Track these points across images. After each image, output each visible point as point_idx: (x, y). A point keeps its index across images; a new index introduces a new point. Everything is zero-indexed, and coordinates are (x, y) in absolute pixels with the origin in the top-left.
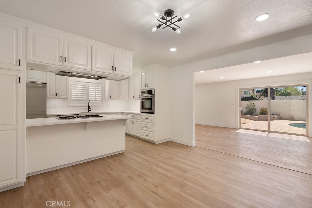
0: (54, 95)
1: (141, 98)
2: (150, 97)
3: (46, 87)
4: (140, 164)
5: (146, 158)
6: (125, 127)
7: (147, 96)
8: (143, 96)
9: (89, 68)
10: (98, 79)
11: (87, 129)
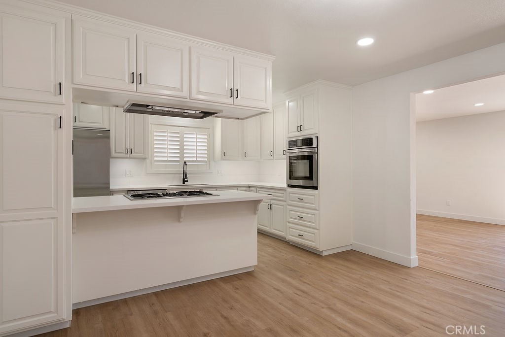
0: (123, 153)
1: (288, 155)
2: (306, 154)
3: (108, 137)
4: (291, 300)
5: (304, 288)
6: (256, 216)
7: (300, 150)
8: (291, 151)
9: (185, 93)
10: (201, 118)
11: (181, 220)
